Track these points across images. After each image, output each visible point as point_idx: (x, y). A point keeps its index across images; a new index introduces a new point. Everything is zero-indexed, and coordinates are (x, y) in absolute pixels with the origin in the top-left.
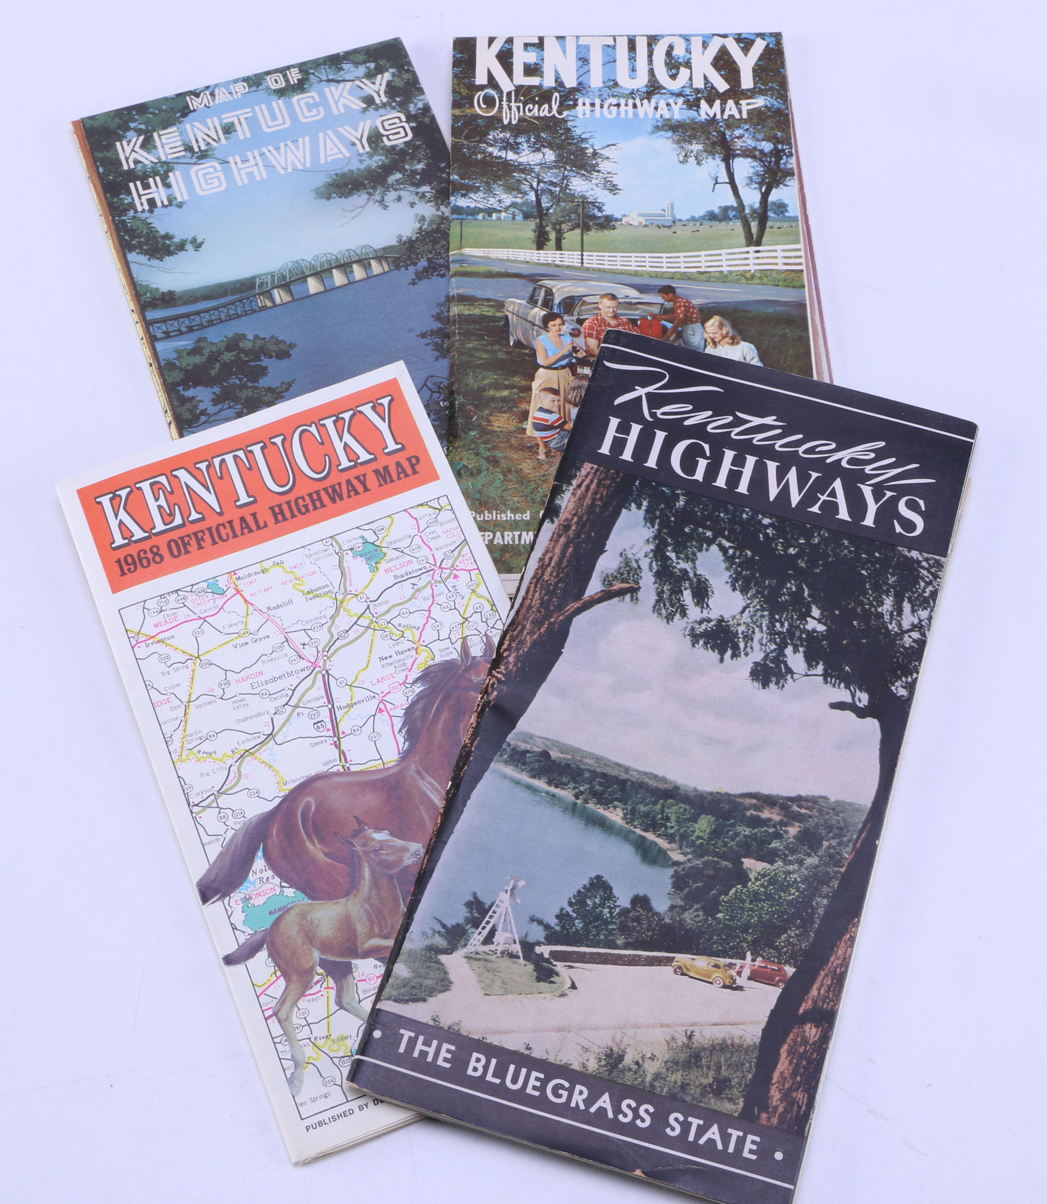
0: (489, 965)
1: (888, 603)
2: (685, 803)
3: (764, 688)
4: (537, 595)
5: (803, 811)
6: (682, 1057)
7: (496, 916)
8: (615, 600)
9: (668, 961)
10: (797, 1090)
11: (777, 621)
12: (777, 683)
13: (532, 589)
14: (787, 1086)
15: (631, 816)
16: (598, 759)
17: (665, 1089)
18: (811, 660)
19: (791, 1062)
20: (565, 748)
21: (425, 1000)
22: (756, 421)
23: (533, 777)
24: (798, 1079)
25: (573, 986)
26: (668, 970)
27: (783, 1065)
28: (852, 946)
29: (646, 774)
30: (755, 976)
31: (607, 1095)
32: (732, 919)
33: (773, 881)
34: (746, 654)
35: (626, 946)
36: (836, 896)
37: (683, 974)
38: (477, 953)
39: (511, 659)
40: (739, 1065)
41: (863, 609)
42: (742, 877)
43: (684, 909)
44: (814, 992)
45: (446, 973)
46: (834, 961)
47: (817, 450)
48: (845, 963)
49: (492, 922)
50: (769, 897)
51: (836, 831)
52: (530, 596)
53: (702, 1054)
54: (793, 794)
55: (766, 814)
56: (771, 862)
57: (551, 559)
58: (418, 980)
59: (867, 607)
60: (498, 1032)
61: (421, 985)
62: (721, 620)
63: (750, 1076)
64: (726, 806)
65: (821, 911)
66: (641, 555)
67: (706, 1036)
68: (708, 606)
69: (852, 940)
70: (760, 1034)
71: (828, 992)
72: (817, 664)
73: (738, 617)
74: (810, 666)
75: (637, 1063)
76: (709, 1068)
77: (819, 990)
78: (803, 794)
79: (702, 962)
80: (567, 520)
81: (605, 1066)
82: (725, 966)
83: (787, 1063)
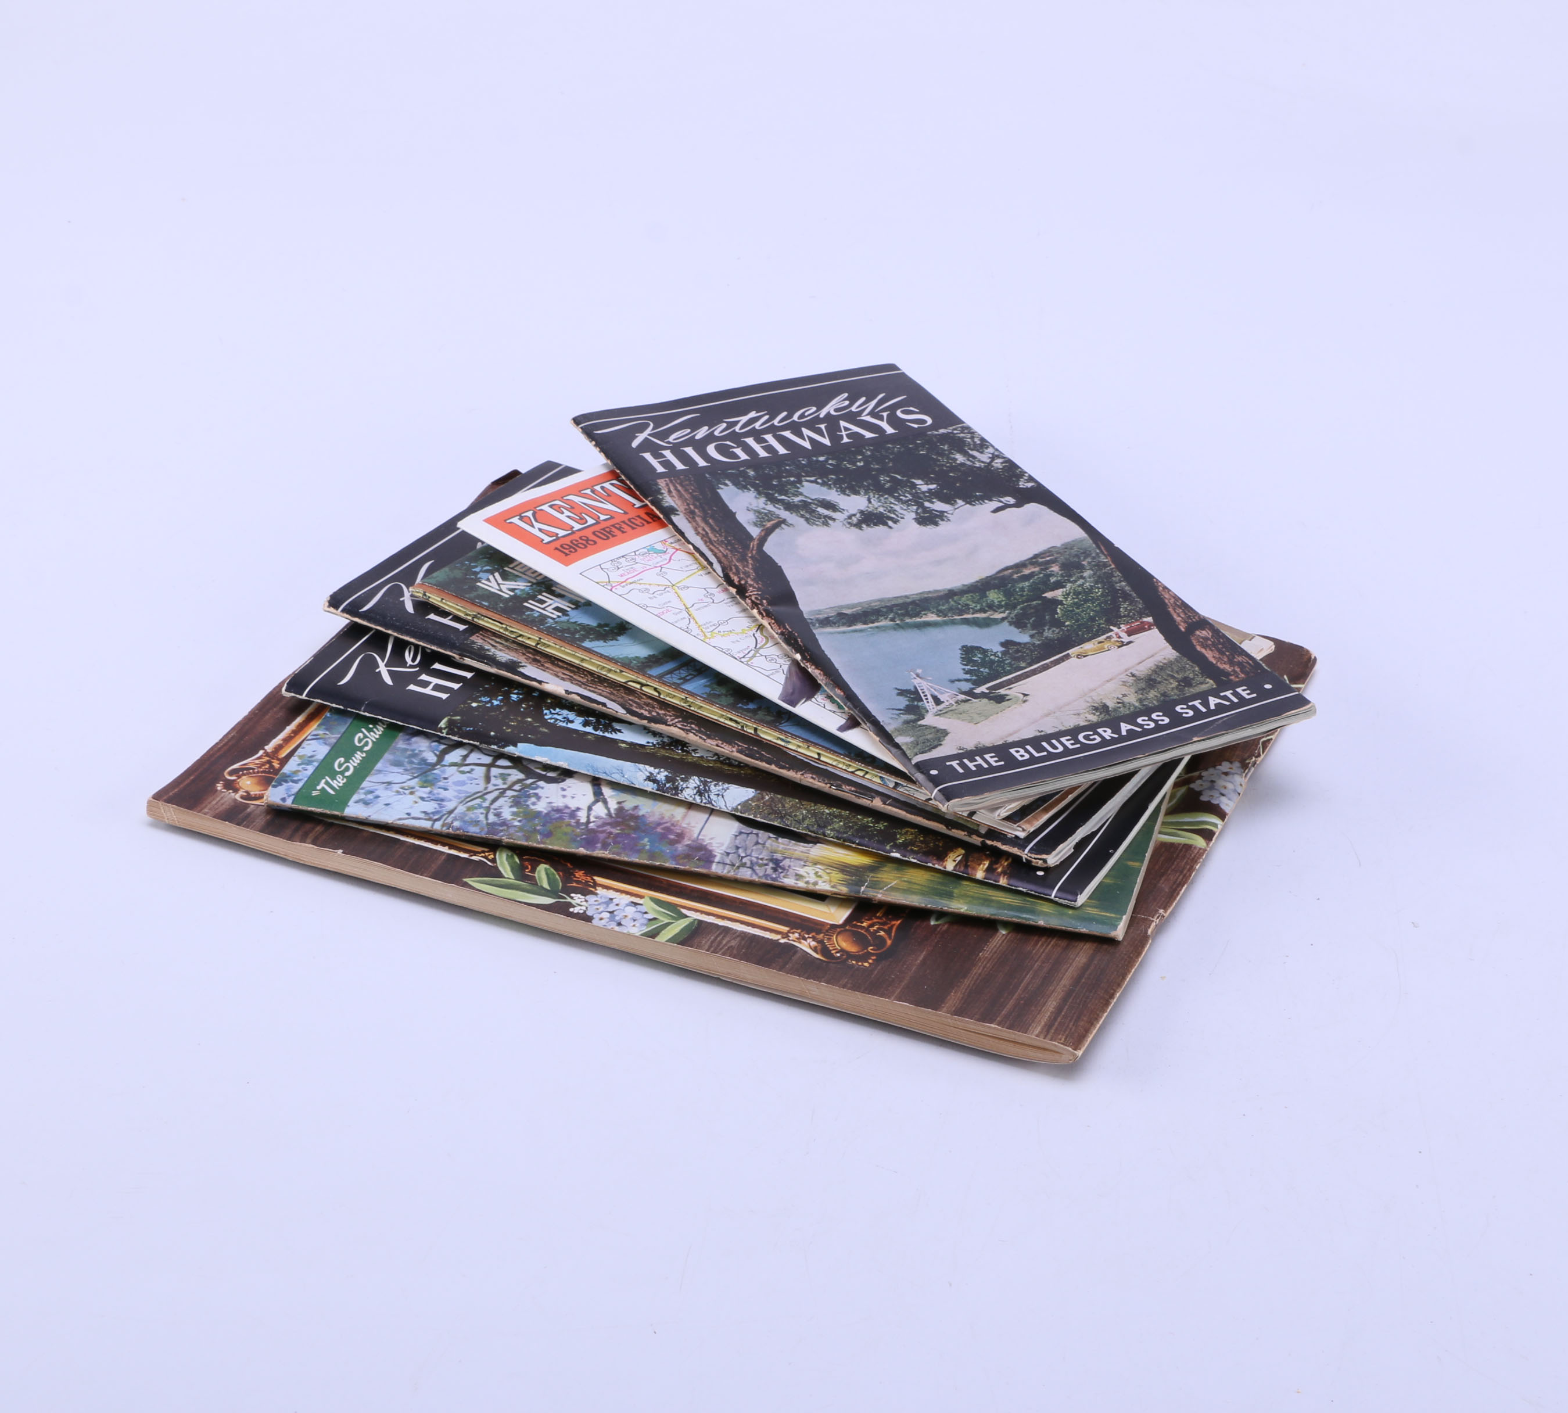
0: (956, 711)
1: (960, 458)
2: (965, 594)
3: (937, 526)
4: (721, 548)
5: (1048, 559)
6: (1143, 685)
7: (925, 690)
8: (777, 531)
9: (1068, 657)
10: (1234, 658)
11: (899, 496)
12: (943, 520)
13: (713, 548)
14: (1226, 660)
15: (939, 613)
16: (880, 600)
17: (1154, 702)
18: (948, 500)
19: (1212, 651)
20: (848, 607)
21: (941, 745)
22: (744, 419)
23: (850, 626)
24: (1227, 653)
25: (1025, 695)
26: (1073, 661)
27: (1210, 655)
28: (1169, 590)
29: (921, 593)
30: (1130, 633)
31: (1122, 724)
32: (1077, 621)
33: (1077, 594)
34: (902, 518)
35: (1030, 665)
36: (1126, 578)
37: (1085, 656)
38: (941, 711)
39: (750, 582)
40: (1183, 669)
41: (947, 467)
42: (1055, 602)
43: (1041, 633)
44: (1178, 619)
45: (934, 728)
46: (1169, 601)
47: (806, 414)
48: (1177, 598)
49: (927, 693)
50: (1086, 601)
51: (1083, 555)
52: (716, 550)
53: (1153, 677)
54: (1031, 555)
55: (1026, 572)
56: (1064, 587)
57: (704, 530)
58: (921, 739)
59: (948, 465)
60: (1011, 735)
61: (927, 740)
62: (862, 512)
63: (1197, 669)
64: (996, 582)
65: (1127, 588)
66: (762, 505)
67: (1143, 669)
68: (843, 510)
69: (1165, 588)
70: (1174, 651)
71: (1186, 614)
72: (955, 501)
73: (870, 505)
74: (952, 504)
75: (1119, 703)
76: (1166, 680)
77: (1180, 616)
78: (1036, 553)
79: (1088, 646)
80: (686, 509)
81: (1101, 714)
82: (1105, 639)
83: (1210, 652)
